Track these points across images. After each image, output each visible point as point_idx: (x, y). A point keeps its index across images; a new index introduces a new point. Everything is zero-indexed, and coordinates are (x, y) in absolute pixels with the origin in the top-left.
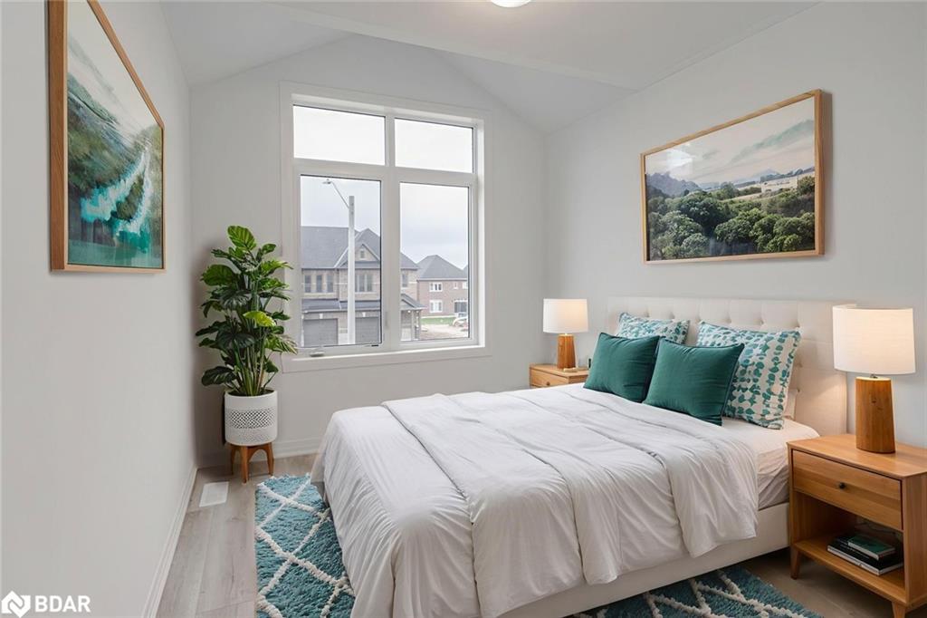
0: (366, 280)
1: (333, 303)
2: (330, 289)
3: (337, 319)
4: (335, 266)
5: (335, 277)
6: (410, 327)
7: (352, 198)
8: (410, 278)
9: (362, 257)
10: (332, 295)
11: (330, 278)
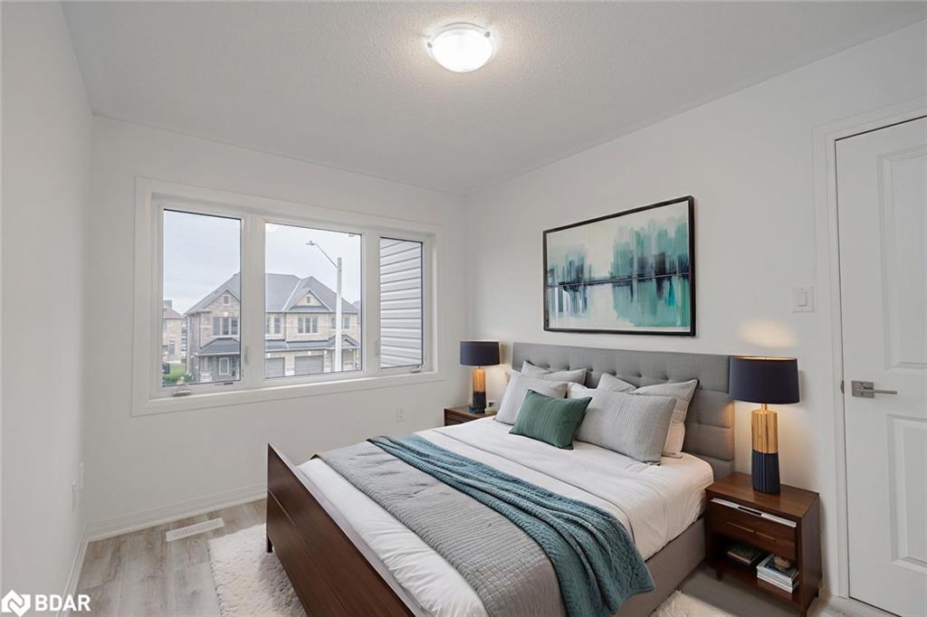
0: (311, 323)
1: (282, 343)
2: (277, 331)
3: (284, 358)
4: (283, 310)
5: (282, 320)
6: (352, 364)
7: (340, 259)
8: (351, 321)
9: (309, 301)
10: (280, 336)
11: (277, 321)
